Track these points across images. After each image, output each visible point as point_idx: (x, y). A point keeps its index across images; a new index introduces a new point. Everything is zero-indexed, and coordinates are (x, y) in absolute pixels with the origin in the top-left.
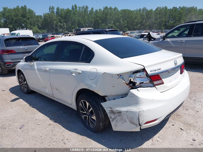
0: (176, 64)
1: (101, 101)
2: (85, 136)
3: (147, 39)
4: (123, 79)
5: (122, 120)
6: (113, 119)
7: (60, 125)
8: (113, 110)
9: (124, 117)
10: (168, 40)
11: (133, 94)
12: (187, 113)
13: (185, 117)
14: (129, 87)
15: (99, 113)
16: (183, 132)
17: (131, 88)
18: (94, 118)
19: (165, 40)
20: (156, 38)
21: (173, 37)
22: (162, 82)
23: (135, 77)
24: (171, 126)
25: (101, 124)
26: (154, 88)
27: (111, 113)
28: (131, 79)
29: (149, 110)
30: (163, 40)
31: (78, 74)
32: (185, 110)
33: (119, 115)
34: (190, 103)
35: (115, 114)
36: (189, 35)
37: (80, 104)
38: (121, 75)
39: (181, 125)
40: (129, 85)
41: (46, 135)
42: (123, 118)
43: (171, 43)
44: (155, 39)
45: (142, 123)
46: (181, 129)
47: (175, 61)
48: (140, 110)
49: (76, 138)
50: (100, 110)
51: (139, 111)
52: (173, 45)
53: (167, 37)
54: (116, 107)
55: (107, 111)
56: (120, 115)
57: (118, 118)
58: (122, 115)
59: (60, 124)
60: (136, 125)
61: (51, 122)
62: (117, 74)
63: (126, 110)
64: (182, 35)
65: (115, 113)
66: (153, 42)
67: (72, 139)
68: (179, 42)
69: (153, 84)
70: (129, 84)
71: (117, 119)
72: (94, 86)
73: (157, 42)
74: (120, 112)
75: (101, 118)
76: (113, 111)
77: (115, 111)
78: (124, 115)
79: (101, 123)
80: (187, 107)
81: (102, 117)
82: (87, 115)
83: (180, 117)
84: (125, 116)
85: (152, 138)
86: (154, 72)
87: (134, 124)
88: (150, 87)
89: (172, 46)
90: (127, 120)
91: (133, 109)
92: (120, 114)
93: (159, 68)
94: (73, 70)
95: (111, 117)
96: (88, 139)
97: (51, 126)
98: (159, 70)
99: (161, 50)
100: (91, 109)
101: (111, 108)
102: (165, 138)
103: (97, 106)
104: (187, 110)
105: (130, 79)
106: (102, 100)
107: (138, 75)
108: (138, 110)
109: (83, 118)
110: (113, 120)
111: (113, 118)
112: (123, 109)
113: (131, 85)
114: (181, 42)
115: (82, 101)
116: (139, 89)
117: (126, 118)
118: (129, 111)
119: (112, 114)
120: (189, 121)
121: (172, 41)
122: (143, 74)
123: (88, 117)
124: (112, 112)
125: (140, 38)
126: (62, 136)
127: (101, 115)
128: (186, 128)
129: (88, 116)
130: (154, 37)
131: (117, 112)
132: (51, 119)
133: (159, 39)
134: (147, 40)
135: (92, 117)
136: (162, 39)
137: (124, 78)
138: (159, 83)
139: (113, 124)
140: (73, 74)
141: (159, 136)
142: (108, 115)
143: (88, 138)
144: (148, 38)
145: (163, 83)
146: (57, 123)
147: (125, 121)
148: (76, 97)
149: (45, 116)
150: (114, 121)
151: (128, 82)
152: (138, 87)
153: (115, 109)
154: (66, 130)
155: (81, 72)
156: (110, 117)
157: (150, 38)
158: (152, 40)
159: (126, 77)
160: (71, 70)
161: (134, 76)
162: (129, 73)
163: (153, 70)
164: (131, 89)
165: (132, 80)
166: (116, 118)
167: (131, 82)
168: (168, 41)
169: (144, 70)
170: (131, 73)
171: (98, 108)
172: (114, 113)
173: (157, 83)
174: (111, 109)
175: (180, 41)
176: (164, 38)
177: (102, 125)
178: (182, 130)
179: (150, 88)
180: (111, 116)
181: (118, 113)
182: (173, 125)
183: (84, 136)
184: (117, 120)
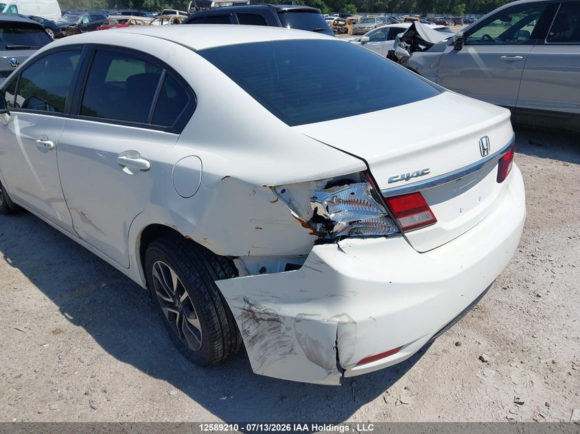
0: (484, 149)
1: (218, 269)
2: (164, 380)
3: (404, 44)
4: (289, 203)
5: (282, 344)
6: (253, 337)
7: (90, 336)
8: (253, 308)
9: (290, 338)
10: (471, 50)
11: (322, 262)
12: (505, 299)
13: (496, 315)
14: (311, 234)
15: (209, 312)
16: (487, 371)
17: (316, 237)
18: (196, 323)
19: (460, 52)
20: (433, 42)
21: (487, 41)
22: (431, 218)
23: (332, 198)
24: (452, 348)
25: (218, 346)
26: (399, 240)
27: (246, 317)
28: (316, 209)
29: (374, 319)
30: (455, 49)
31: (141, 170)
32: (500, 289)
33: (271, 329)
34: (518, 265)
35: (260, 322)
36: (536, 38)
37: (155, 273)
38: (283, 191)
39: (484, 343)
40: (311, 228)
41: (37, 370)
42: (286, 339)
43: (479, 61)
44: (429, 46)
45: (350, 363)
46: (481, 358)
47: (484, 140)
48: (345, 319)
49: (135, 384)
50: (214, 303)
51: (339, 323)
52: (485, 69)
53: (468, 40)
54: (266, 301)
55: (236, 308)
56: (274, 328)
57: (270, 338)
58: (283, 329)
59: (90, 331)
60: (328, 370)
61: (63, 322)
62: (270, 187)
63: (295, 316)
64: (516, 36)
65: (261, 319)
66: (424, 57)
67: (121, 389)
68: (504, 60)
69: (396, 224)
70: (313, 225)
71: (267, 339)
72: (192, 221)
73: (437, 56)
74: (275, 320)
75: (217, 326)
76: (252, 311)
77: (260, 313)
78: (288, 329)
79: (216, 343)
80: (507, 280)
81: (221, 323)
82: (176, 308)
83: (483, 315)
84: (291, 333)
85: (385, 392)
86: (404, 182)
87: (321, 365)
88: (386, 236)
89: (481, 71)
90: (298, 349)
91: (322, 313)
92: (275, 324)
93: (420, 169)
94: (125, 153)
95: (247, 333)
96: (175, 392)
97: (60, 338)
98: (423, 174)
99: (441, 91)
100: (186, 295)
101: (246, 301)
102: (427, 393)
103: (203, 289)
104: (505, 289)
105: (313, 206)
106: (224, 266)
107: (344, 192)
108: (337, 320)
109: (167, 316)
110: (252, 342)
111: (252, 333)
112: (288, 311)
113: (319, 226)
114: (511, 61)
115: (158, 262)
116: (342, 243)
117: (296, 341)
118: (306, 320)
119: (252, 321)
120: (510, 329)
121: (481, 56)
122: (362, 191)
123: (181, 315)
124: (251, 315)
125: (388, 40)
126: (89, 376)
127: (216, 319)
128: (498, 354)
129: (178, 313)
130: (428, 38)
131: (266, 317)
132: (63, 311)
133: (441, 47)
134: (406, 47)
135: (190, 321)
136: (453, 48)
137: (293, 202)
138: (418, 222)
139: (253, 353)
140: (126, 170)
141: (409, 384)
142: (237, 321)
143: (173, 387)
144: (407, 43)
145: (434, 221)
146: (81, 329)
147: (292, 350)
148: (139, 246)
149: (47, 298)
150: (257, 346)
151: (307, 217)
152: (343, 238)
153: (260, 305)
154: (106, 353)
155: (148, 164)
156: (244, 331)
157: (414, 40)
158: (420, 50)
159: (302, 199)
160: (117, 155)
161: (328, 195)
162: (314, 186)
163: (399, 178)
164: (318, 242)
165: (321, 212)
166: (262, 337)
167: (316, 218)
168: (469, 56)
169: (366, 176)
170: (320, 184)
171: (206, 297)
172: (258, 321)
173: (413, 224)
174: (247, 306)
175: (508, 55)
176: (459, 43)
177: (220, 348)
178: (483, 361)
179: (384, 238)
180: (246, 327)
181: (269, 320)
182: (457, 344)
183: (162, 381)
184: (266, 344)
